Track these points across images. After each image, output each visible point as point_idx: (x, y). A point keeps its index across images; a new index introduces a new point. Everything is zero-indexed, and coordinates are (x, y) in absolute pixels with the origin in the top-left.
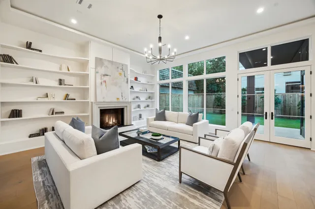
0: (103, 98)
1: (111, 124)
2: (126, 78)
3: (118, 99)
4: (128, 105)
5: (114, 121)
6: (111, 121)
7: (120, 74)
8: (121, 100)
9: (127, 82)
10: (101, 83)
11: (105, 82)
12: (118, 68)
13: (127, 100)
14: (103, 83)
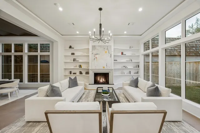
0: (95, 67)
1: (101, 82)
2: (110, 54)
3: (104, 67)
4: (111, 71)
5: (103, 80)
6: (102, 80)
7: (106, 52)
8: (106, 68)
9: (111, 56)
10: (94, 59)
11: (96, 58)
12: (104, 49)
13: (110, 68)
14: (95, 59)
